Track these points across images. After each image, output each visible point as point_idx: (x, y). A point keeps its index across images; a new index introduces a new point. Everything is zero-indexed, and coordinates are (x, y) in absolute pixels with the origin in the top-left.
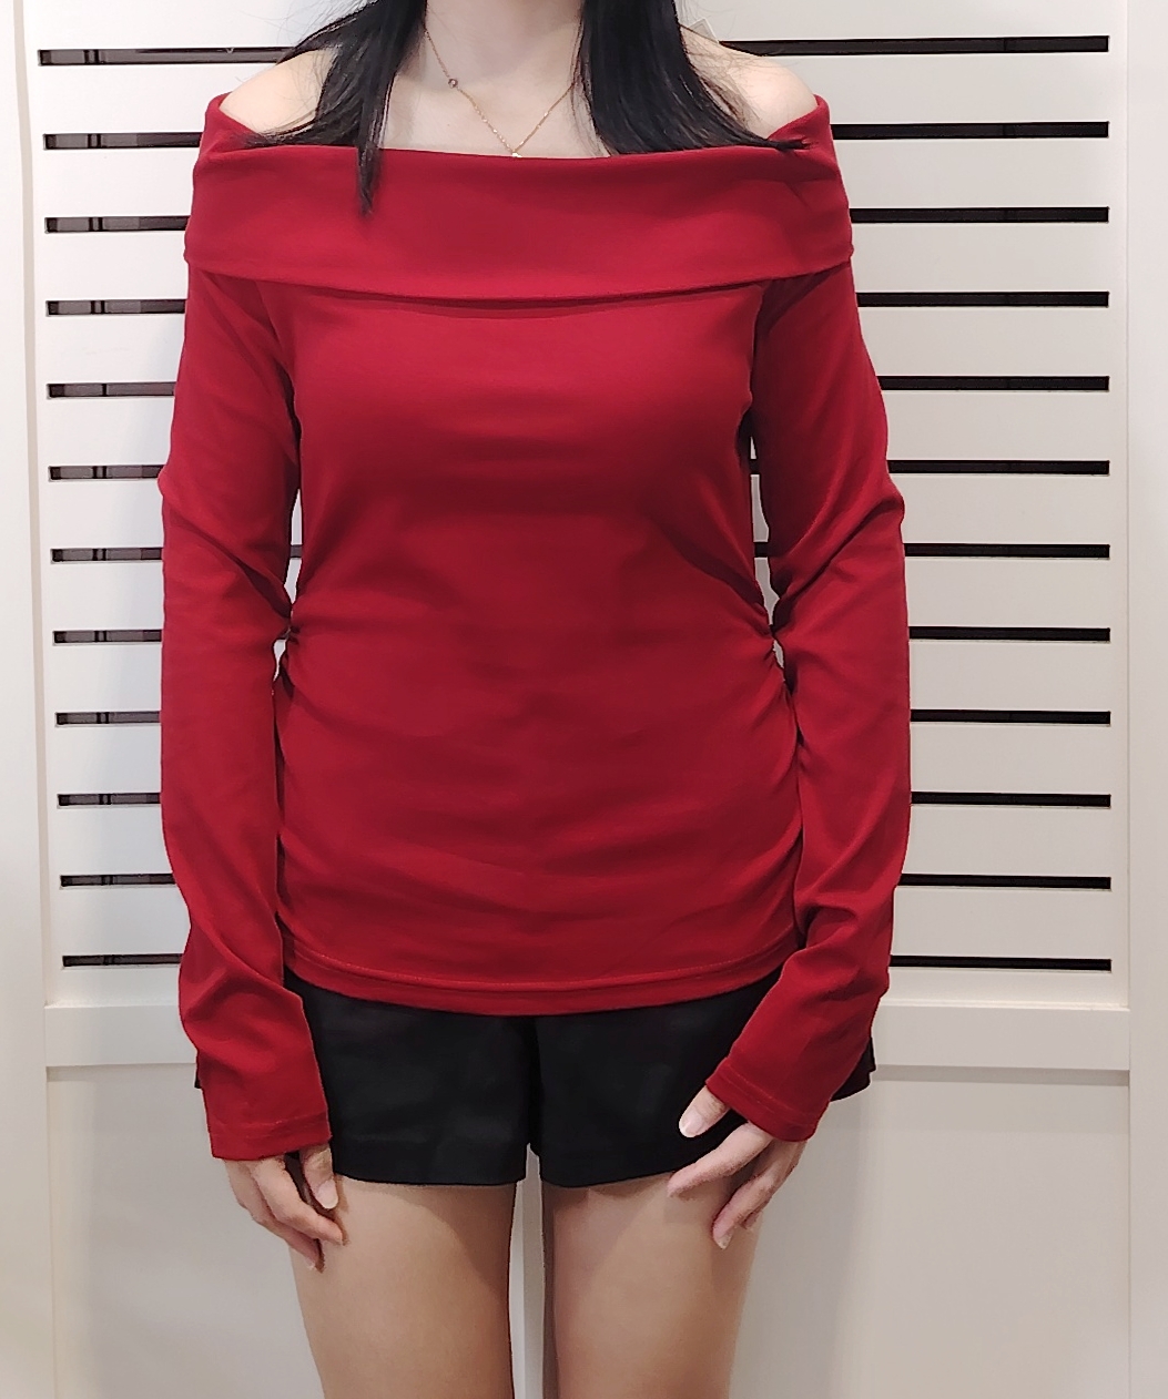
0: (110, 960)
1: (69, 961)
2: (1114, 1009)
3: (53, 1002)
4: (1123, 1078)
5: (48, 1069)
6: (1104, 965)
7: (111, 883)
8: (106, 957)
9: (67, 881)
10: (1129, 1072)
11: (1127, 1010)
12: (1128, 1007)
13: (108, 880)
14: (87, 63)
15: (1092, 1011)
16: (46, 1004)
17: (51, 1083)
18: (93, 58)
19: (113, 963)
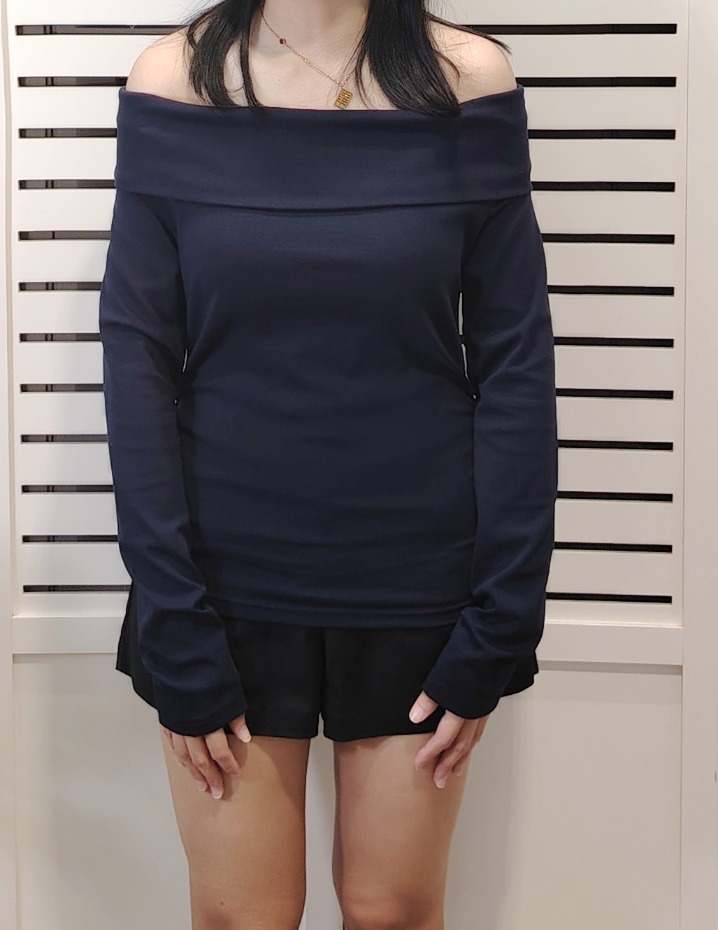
0: (52, 588)
1: (27, 589)
2: (673, 627)
3: (16, 615)
4: (678, 670)
5: (14, 655)
6: (667, 600)
7: (54, 541)
8: (50, 587)
9: (26, 539)
10: (682, 666)
11: (681, 628)
12: (682, 626)
13: (51, 539)
14: (45, 34)
15: (659, 628)
16: (13, 615)
17: (15, 665)
18: (49, 30)
19: (54, 591)
